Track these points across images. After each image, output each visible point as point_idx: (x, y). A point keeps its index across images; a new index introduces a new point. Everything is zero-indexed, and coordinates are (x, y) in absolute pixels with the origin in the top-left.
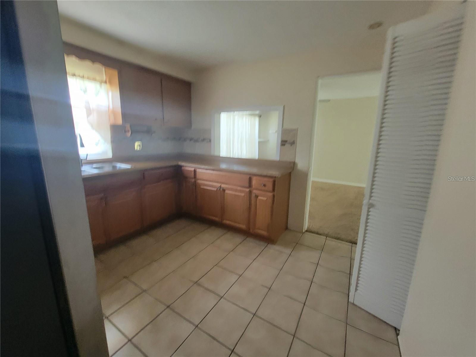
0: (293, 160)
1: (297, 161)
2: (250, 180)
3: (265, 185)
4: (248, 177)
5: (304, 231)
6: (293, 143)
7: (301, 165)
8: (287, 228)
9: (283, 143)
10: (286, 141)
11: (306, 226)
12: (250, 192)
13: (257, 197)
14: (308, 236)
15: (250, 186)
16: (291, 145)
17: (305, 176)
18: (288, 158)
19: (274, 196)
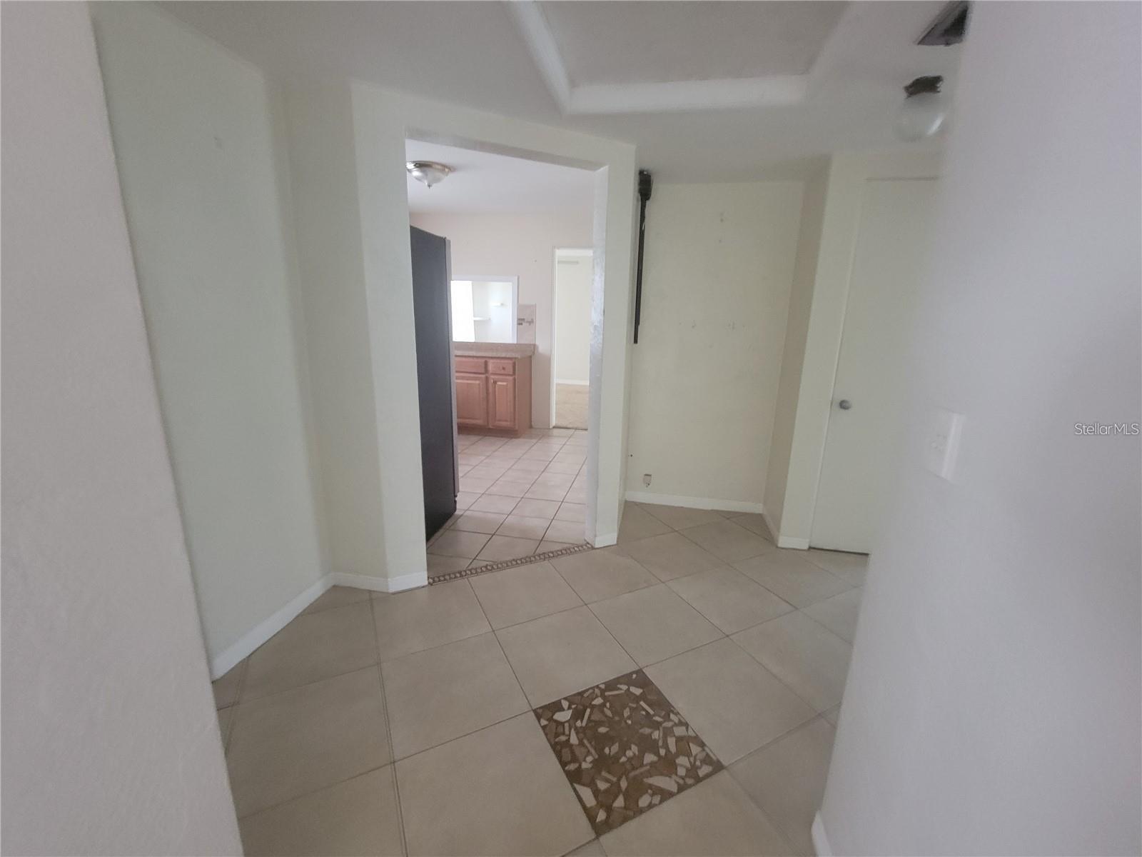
0: (534, 343)
1: (537, 343)
2: (486, 363)
3: (504, 369)
4: (483, 360)
5: (551, 427)
6: (531, 322)
7: (542, 348)
8: (531, 427)
9: (520, 322)
10: (523, 320)
11: (554, 422)
12: (487, 378)
13: (495, 382)
14: (556, 432)
15: (486, 371)
16: (530, 324)
17: (547, 361)
18: (526, 340)
19: (515, 380)
